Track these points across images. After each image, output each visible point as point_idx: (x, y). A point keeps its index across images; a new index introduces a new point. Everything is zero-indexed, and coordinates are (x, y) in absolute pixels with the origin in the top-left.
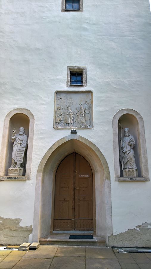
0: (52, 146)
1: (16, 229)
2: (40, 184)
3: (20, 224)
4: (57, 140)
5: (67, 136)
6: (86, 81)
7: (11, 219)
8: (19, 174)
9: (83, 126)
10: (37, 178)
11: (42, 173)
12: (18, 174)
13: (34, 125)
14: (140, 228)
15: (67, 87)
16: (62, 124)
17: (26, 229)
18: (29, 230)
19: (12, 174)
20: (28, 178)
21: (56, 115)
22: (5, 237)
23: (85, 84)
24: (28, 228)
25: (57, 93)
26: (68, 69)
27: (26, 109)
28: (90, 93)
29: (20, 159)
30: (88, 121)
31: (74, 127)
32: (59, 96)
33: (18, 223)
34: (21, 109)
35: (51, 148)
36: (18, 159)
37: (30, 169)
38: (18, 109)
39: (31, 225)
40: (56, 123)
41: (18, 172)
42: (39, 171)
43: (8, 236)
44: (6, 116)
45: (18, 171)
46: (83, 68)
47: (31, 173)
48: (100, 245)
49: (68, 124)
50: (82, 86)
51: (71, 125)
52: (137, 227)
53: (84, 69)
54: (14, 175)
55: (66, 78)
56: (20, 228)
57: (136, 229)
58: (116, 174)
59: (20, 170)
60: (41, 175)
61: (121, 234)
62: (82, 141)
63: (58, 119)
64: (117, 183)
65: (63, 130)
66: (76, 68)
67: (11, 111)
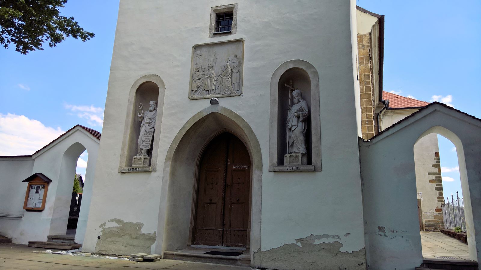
0: (186, 124)
1: (137, 236)
2: (168, 177)
3: (141, 230)
4: (192, 116)
5: (205, 109)
6: (236, 25)
7: (132, 223)
8: (144, 164)
9: (228, 93)
10: (164, 169)
11: (170, 162)
12: (142, 164)
13: (164, 97)
14: (302, 243)
15: (209, 37)
16: (201, 92)
17: (149, 237)
18: (152, 238)
19: (136, 164)
20: (153, 169)
21: (193, 80)
22: (124, 245)
23: (235, 30)
24: (151, 235)
25: (196, 47)
26: (212, 11)
27: (156, 76)
28: (241, 42)
29: (147, 144)
30: (237, 84)
31: (216, 95)
32: (198, 53)
33: (140, 229)
34: (150, 76)
35: (184, 127)
36: (144, 144)
37: (157, 157)
38: (146, 76)
39: (155, 232)
40: (193, 91)
41: (143, 162)
42: (167, 159)
43: (128, 244)
44: (132, 87)
45: (143, 160)
46: (232, 6)
47: (157, 163)
48: (243, 265)
49: (207, 91)
50: (230, 33)
51: (213, 92)
52: (297, 240)
53: (233, 8)
54: (137, 165)
55: (209, 25)
56: (142, 235)
57: (295, 243)
58: (271, 161)
59: (146, 158)
60: (170, 165)
61: (273, 251)
62: (225, 114)
63: (195, 84)
64: (272, 174)
65: (201, 100)
66: (223, 7)
67: (138, 80)
